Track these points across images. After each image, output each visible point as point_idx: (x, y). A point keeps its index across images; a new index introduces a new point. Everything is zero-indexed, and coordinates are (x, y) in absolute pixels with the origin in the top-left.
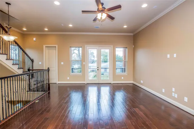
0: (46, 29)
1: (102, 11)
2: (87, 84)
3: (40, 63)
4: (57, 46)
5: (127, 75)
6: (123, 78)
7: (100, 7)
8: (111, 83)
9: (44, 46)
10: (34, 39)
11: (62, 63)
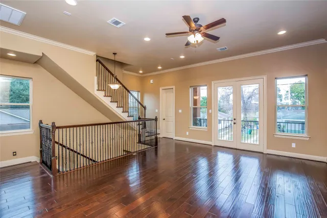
0: (160, 68)
1: (196, 30)
2: (215, 146)
3: (157, 111)
4: (174, 87)
5: (308, 139)
6: (294, 145)
7: (193, 25)
8: (262, 153)
9: (161, 89)
10: (151, 81)
11: (180, 111)
